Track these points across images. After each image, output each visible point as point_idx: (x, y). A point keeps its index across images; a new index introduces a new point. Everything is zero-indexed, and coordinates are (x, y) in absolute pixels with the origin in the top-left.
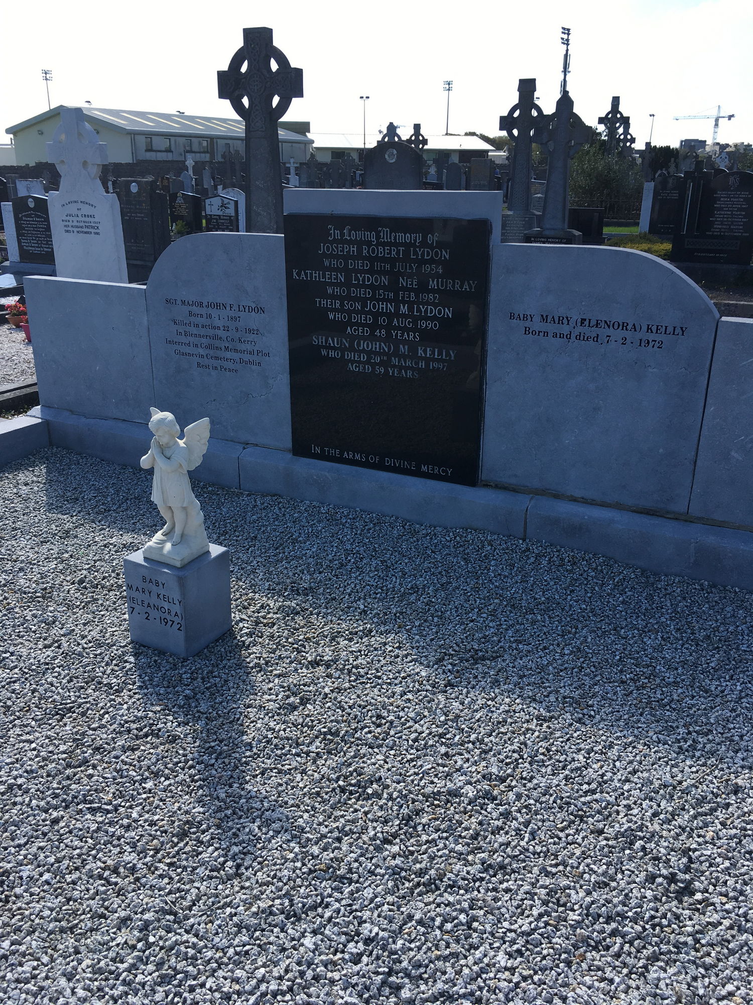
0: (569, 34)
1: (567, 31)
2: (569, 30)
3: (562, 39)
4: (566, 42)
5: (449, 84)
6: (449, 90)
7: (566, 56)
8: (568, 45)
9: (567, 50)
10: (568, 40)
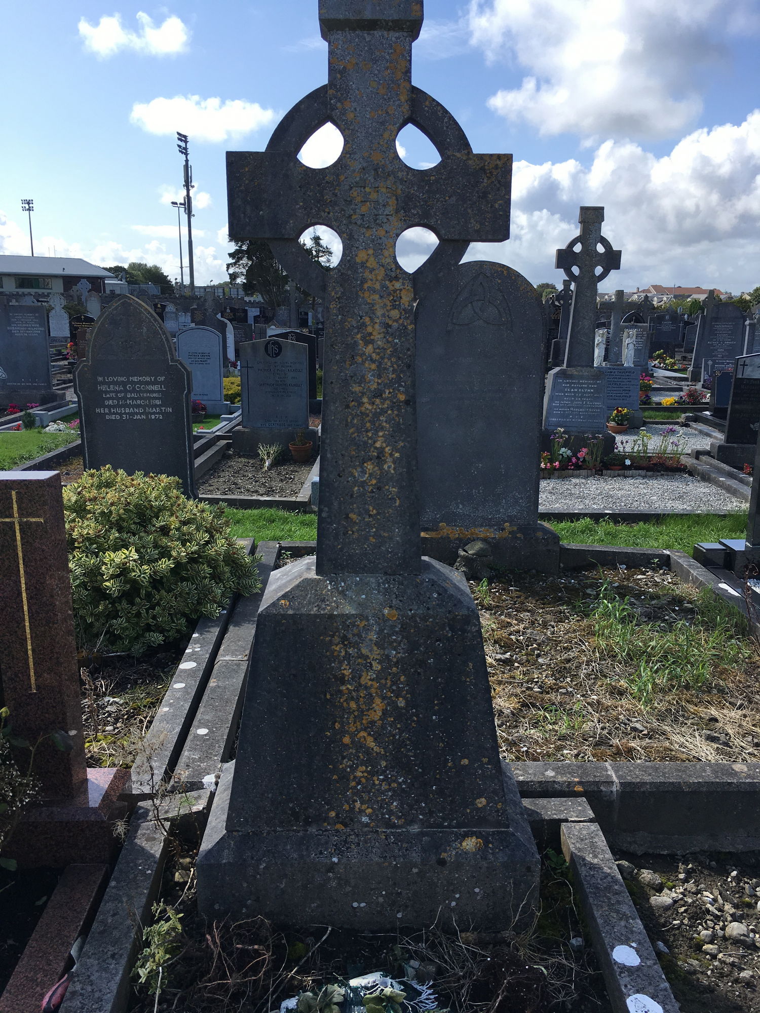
0: (186, 142)
1: (183, 138)
2: (185, 137)
3: (180, 146)
4: (184, 151)
5: (29, 203)
6: (29, 210)
7: (187, 167)
8: (186, 154)
9: (187, 161)
10: (186, 149)
